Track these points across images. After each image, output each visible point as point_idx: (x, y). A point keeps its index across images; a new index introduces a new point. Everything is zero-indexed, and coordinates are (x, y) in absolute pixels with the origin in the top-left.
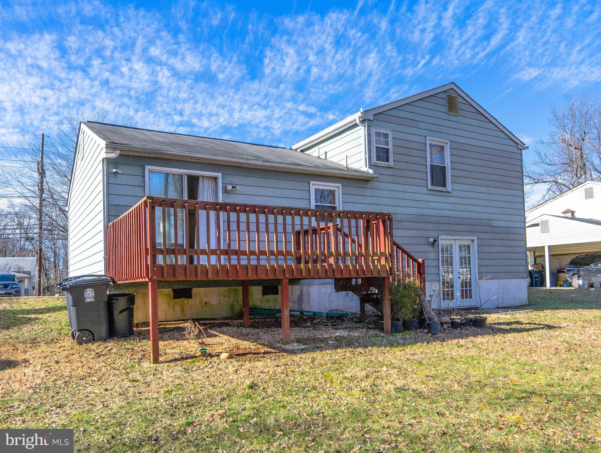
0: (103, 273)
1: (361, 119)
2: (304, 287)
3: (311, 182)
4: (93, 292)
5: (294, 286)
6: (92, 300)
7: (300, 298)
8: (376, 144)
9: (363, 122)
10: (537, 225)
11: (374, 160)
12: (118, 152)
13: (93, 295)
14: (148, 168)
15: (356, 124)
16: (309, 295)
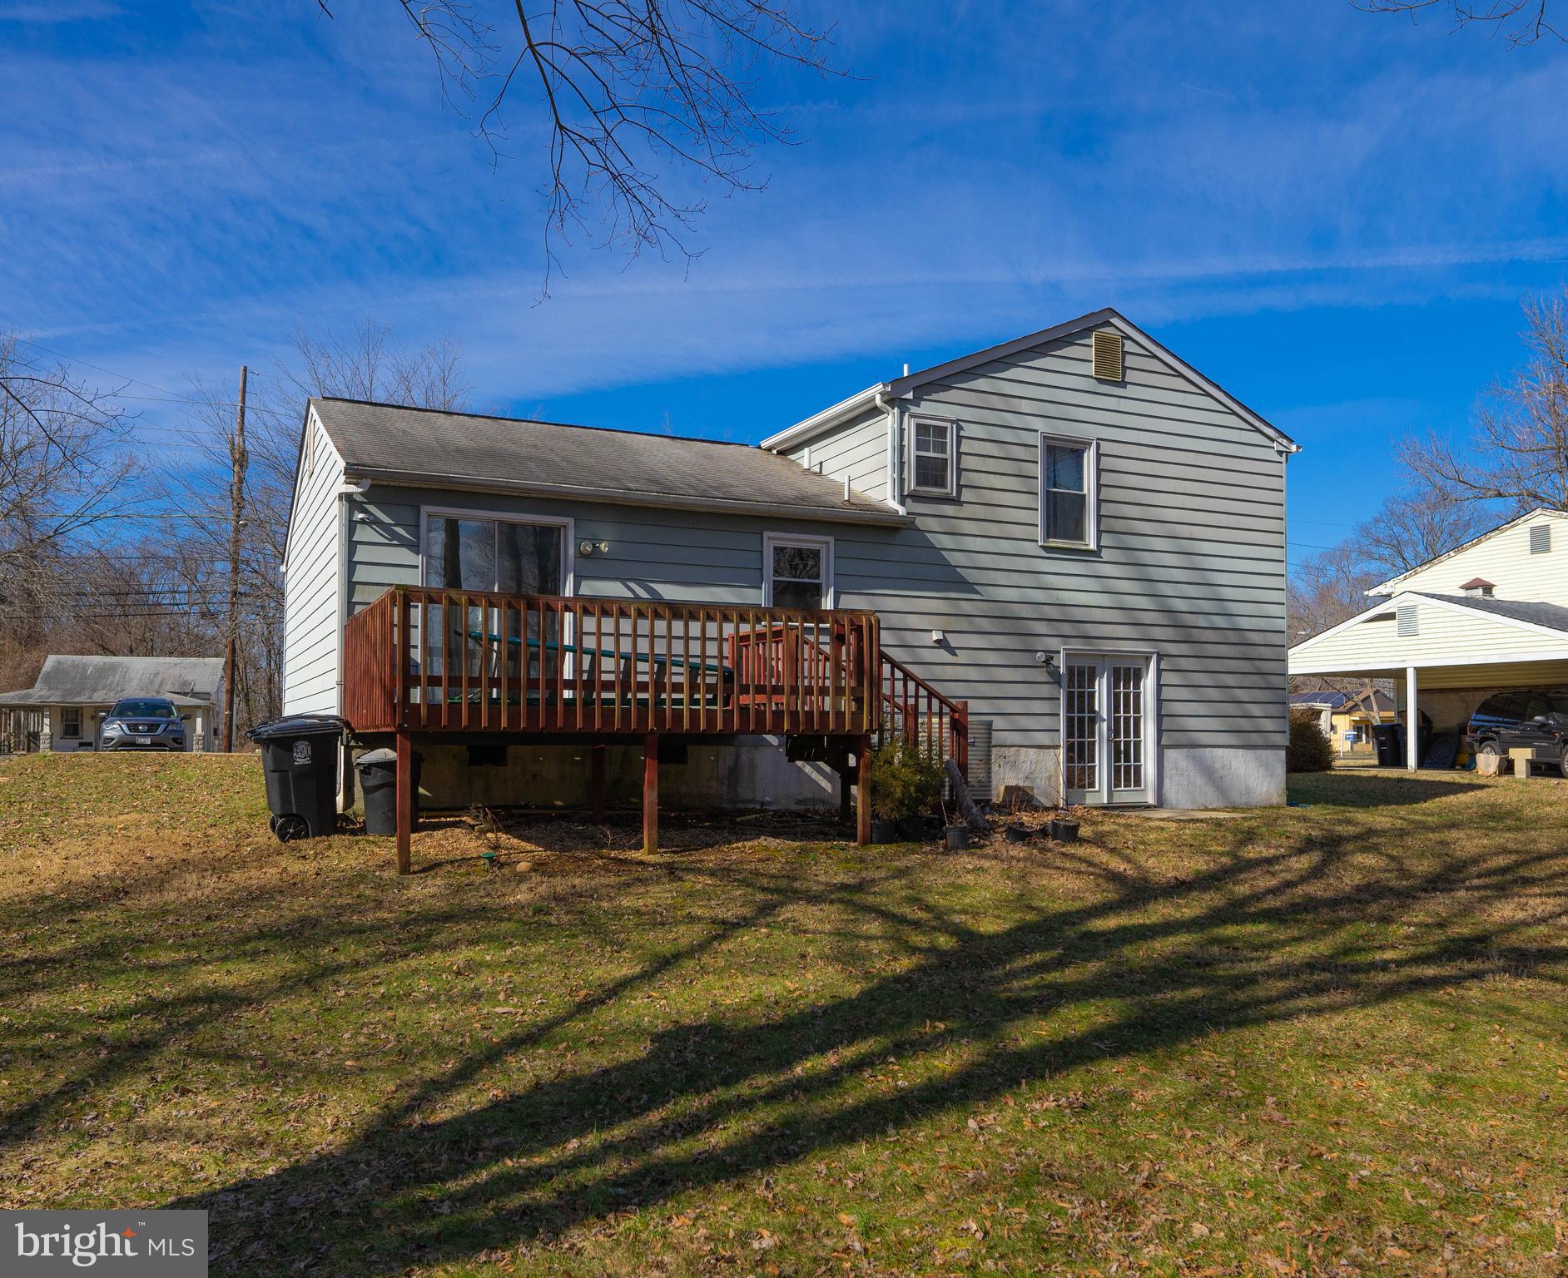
0: (335, 712)
1: (886, 398)
2: (744, 750)
3: (766, 534)
4: (309, 748)
5: (722, 748)
6: (307, 761)
7: (734, 772)
8: (917, 450)
9: (891, 401)
10: (1390, 616)
11: (911, 484)
12: (368, 482)
13: (310, 753)
14: (425, 509)
15: (876, 407)
16: (753, 766)
